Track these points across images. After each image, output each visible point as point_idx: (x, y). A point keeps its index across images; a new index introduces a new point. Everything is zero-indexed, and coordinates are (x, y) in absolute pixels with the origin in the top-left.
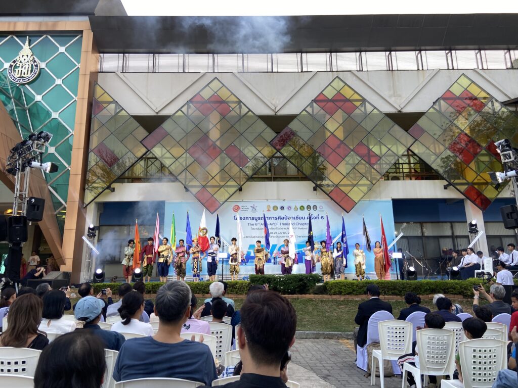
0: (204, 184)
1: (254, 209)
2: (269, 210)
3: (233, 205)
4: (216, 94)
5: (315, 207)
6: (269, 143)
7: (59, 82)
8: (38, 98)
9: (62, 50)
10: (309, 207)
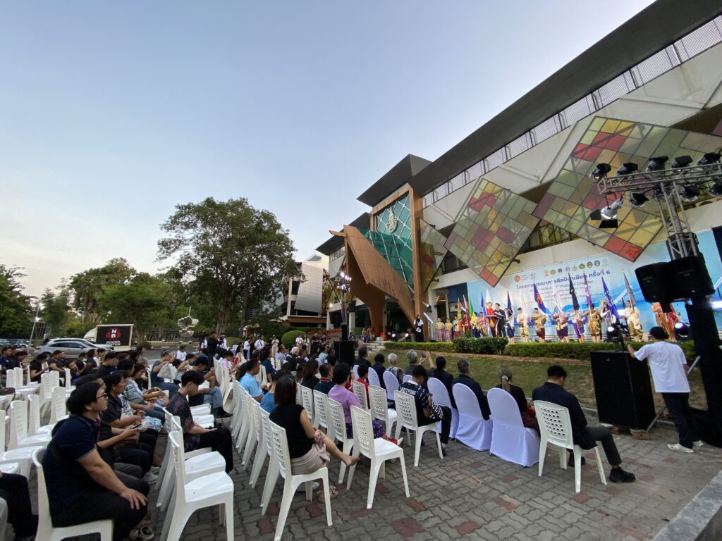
0: (484, 265)
1: (533, 276)
2: (547, 275)
4: (484, 192)
5: (597, 263)
6: (532, 214)
7: (404, 225)
8: (399, 237)
9: (404, 206)
10: (590, 264)
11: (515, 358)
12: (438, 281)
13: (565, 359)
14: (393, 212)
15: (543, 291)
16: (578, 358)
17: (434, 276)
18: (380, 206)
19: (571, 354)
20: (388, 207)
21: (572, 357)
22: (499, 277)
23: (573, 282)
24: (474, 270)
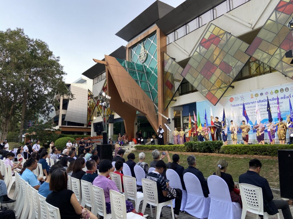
0: (209, 89)
1: (242, 98)
2: (252, 98)
3: (229, 98)
4: (212, 34)
5: (287, 89)
6: (245, 52)
7: (152, 57)
8: (148, 67)
9: (152, 42)
10: (282, 90)
11: (227, 155)
12: (176, 100)
13: (261, 156)
14: (144, 47)
15: (249, 109)
16: (270, 155)
17: (173, 97)
18: (134, 41)
19: (265, 153)
20: (140, 42)
21: (266, 154)
22: (219, 98)
23: (270, 102)
24: (202, 93)
